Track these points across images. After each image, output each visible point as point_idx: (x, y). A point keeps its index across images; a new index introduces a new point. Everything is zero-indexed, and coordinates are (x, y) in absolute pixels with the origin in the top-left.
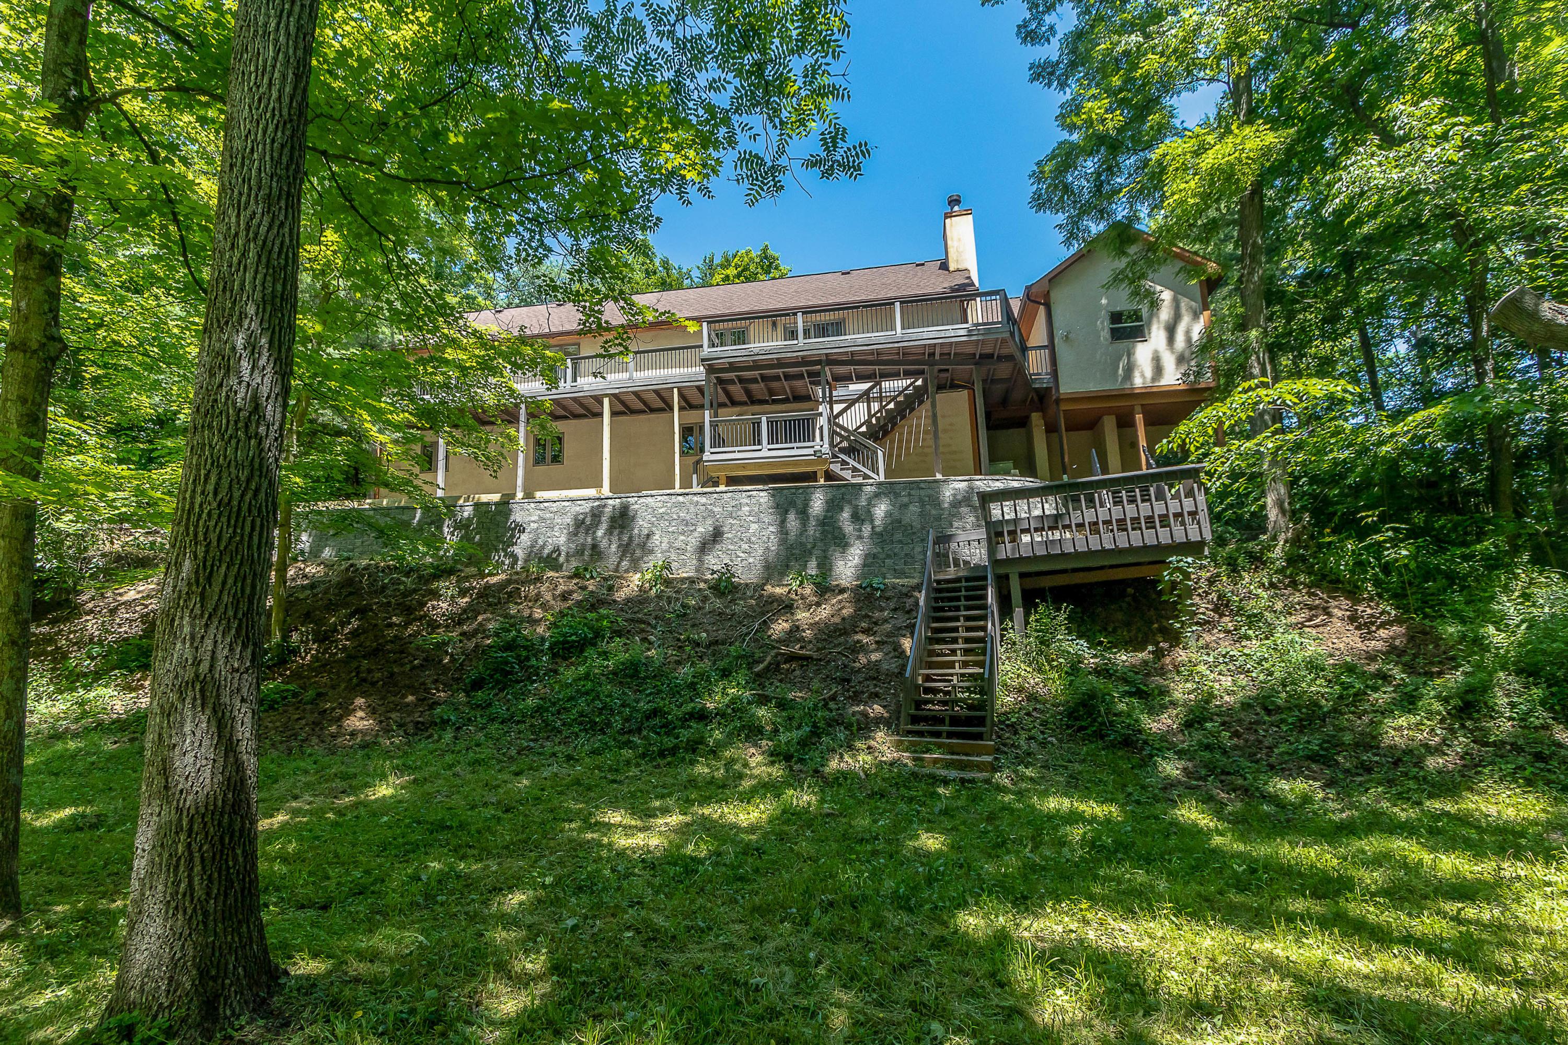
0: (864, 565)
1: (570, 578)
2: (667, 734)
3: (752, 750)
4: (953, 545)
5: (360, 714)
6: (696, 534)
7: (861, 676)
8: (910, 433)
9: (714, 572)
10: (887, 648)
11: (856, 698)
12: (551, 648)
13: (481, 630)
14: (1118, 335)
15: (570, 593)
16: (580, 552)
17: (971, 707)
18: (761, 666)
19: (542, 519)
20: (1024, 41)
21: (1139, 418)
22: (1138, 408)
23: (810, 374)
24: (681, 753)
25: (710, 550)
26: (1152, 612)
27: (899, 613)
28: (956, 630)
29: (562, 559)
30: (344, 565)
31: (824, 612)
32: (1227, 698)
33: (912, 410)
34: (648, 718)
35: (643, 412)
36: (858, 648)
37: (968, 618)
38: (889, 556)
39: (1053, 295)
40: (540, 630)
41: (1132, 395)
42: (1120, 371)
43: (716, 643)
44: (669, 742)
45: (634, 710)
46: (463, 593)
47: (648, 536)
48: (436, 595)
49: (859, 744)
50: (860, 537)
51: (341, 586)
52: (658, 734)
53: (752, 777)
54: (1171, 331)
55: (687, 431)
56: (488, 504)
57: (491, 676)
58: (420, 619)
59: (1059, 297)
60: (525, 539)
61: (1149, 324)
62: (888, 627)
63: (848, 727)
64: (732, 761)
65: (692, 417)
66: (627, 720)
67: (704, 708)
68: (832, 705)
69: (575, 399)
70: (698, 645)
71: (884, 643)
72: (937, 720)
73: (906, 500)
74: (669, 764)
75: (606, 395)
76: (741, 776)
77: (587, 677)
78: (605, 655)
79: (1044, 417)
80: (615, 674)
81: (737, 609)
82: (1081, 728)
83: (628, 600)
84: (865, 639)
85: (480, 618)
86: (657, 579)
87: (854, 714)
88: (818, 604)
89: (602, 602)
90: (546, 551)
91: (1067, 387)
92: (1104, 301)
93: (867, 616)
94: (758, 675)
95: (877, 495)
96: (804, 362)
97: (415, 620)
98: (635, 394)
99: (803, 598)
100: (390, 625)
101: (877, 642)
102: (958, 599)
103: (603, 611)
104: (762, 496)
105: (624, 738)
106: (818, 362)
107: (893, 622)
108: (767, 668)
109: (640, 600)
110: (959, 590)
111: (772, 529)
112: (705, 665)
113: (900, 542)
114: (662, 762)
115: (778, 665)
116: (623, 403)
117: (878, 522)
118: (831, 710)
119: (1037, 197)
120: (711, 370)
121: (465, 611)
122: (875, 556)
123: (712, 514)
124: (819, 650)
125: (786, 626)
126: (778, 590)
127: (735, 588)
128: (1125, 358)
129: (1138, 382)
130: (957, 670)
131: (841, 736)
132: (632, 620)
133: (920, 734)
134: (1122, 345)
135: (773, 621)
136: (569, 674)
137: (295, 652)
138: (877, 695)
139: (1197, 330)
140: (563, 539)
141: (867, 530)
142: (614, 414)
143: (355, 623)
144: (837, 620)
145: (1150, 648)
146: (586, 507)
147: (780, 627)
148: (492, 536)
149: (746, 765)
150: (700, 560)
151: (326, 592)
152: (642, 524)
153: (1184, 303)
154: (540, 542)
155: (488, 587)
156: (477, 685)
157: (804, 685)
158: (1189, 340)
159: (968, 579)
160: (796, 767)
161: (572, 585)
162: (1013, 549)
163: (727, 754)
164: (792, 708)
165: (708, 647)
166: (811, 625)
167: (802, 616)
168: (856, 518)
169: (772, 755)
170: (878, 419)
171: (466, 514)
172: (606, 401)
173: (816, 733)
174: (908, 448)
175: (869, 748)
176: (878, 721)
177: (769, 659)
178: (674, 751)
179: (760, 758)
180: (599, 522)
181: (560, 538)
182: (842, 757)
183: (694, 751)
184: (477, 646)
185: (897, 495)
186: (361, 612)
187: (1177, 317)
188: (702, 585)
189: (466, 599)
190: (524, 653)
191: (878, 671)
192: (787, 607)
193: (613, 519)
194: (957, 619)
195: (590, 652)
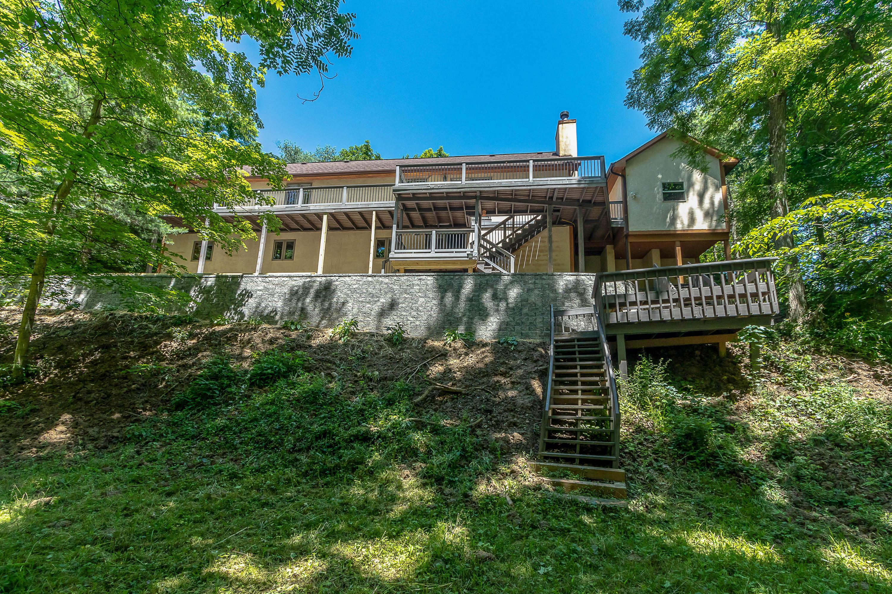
0: (500, 330)
1: (279, 329)
2: (333, 453)
3: (407, 472)
4: (565, 318)
5: (61, 428)
6: (379, 304)
7: (501, 409)
8: (530, 251)
9: (389, 329)
10: (520, 387)
11: (497, 426)
12: (250, 379)
13: (198, 365)
14: (667, 197)
15: (277, 339)
16: (291, 313)
17: (594, 436)
18: (420, 398)
19: (266, 289)
20: (622, 8)
21: (678, 249)
22: (678, 243)
23: (467, 207)
24: (341, 473)
25: (388, 315)
26: (717, 368)
27: (529, 362)
28: (575, 375)
29: (277, 317)
30: (106, 314)
31: (471, 360)
32: (799, 435)
33: (533, 236)
34: (318, 438)
35: (352, 229)
36: (497, 387)
37: (582, 367)
38: (518, 324)
39: (628, 171)
40: (245, 365)
41: (675, 235)
42: (668, 219)
43: (385, 379)
44: (331, 461)
45: (307, 430)
46: (191, 336)
47: (344, 304)
48: (170, 337)
49: (503, 468)
50: (497, 310)
51: (98, 328)
52: (324, 452)
53: (405, 500)
54: (701, 196)
55: (380, 243)
56: (227, 277)
57: (193, 399)
58: (153, 353)
59: (632, 172)
60: (252, 302)
61: (688, 191)
62: (520, 372)
63: (493, 451)
64: (388, 481)
65: (384, 233)
66: (299, 440)
67: (368, 432)
68: (479, 432)
69: (303, 215)
70: (371, 380)
71: (518, 383)
72: (567, 447)
73: (531, 286)
74: (327, 484)
75: (325, 213)
76: (393, 499)
77: (272, 403)
78: (293, 385)
79: (614, 248)
80: (298, 401)
81: (404, 355)
82: (691, 458)
83: (321, 347)
84: (503, 380)
85: (200, 355)
86: (346, 332)
87: (497, 440)
88: (467, 354)
89: (300, 347)
90: (267, 311)
91: (633, 228)
92: (660, 176)
93: (504, 363)
94: (417, 405)
95: (512, 282)
96: (465, 196)
97: (147, 354)
98: (346, 214)
99: (455, 349)
100: (126, 358)
101: (513, 383)
102: (574, 353)
103: (299, 353)
104: (430, 280)
105: (291, 457)
106: (475, 197)
107: (524, 368)
108: (425, 400)
109: (331, 346)
110: (574, 346)
111: (434, 302)
112: (373, 395)
113: (527, 314)
114: (321, 481)
115: (433, 397)
116: (338, 221)
117: (511, 300)
118: (477, 437)
119: (630, 97)
120: (400, 197)
121: (189, 349)
122: (507, 324)
123: (392, 290)
124: (467, 386)
125: (441, 368)
126: (436, 344)
127: (405, 341)
128: (671, 211)
129: (679, 226)
130: (580, 406)
131: (486, 459)
132: (321, 360)
133: (556, 459)
134: (670, 203)
135: (431, 365)
136: (259, 399)
137: (34, 375)
138: (515, 424)
139: (718, 197)
140: (280, 304)
141: (503, 305)
142: (330, 229)
143: (97, 355)
144: (481, 365)
145: (725, 394)
146: (301, 282)
147: (437, 369)
148: (227, 298)
149: (399, 487)
150: (379, 321)
151: (84, 332)
152: (339, 296)
153: (710, 180)
154: (263, 305)
155: (214, 333)
156: (180, 406)
157: (455, 414)
158: (712, 203)
159: (579, 340)
160: (447, 491)
161: (278, 334)
162: (622, 316)
163: (384, 475)
164: (444, 433)
165: (379, 382)
166: (460, 369)
167: (454, 362)
168: (495, 297)
169: (424, 477)
170: (510, 239)
171: (209, 283)
172: (325, 217)
173: (466, 457)
174: (528, 261)
175: (513, 472)
176: (519, 448)
177: (426, 392)
178: (333, 471)
179: (412, 481)
180: (308, 292)
181: (277, 303)
182: (489, 479)
183: (354, 470)
184: (190, 376)
185: (525, 283)
186: (106, 347)
187: (705, 189)
188: (379, 338)
189: (194, 341)
190: (226, 382)
191: (514, 405)
192: (443, 355)
193: (319, 291)
194: (575, 367)
195: (281, 383)
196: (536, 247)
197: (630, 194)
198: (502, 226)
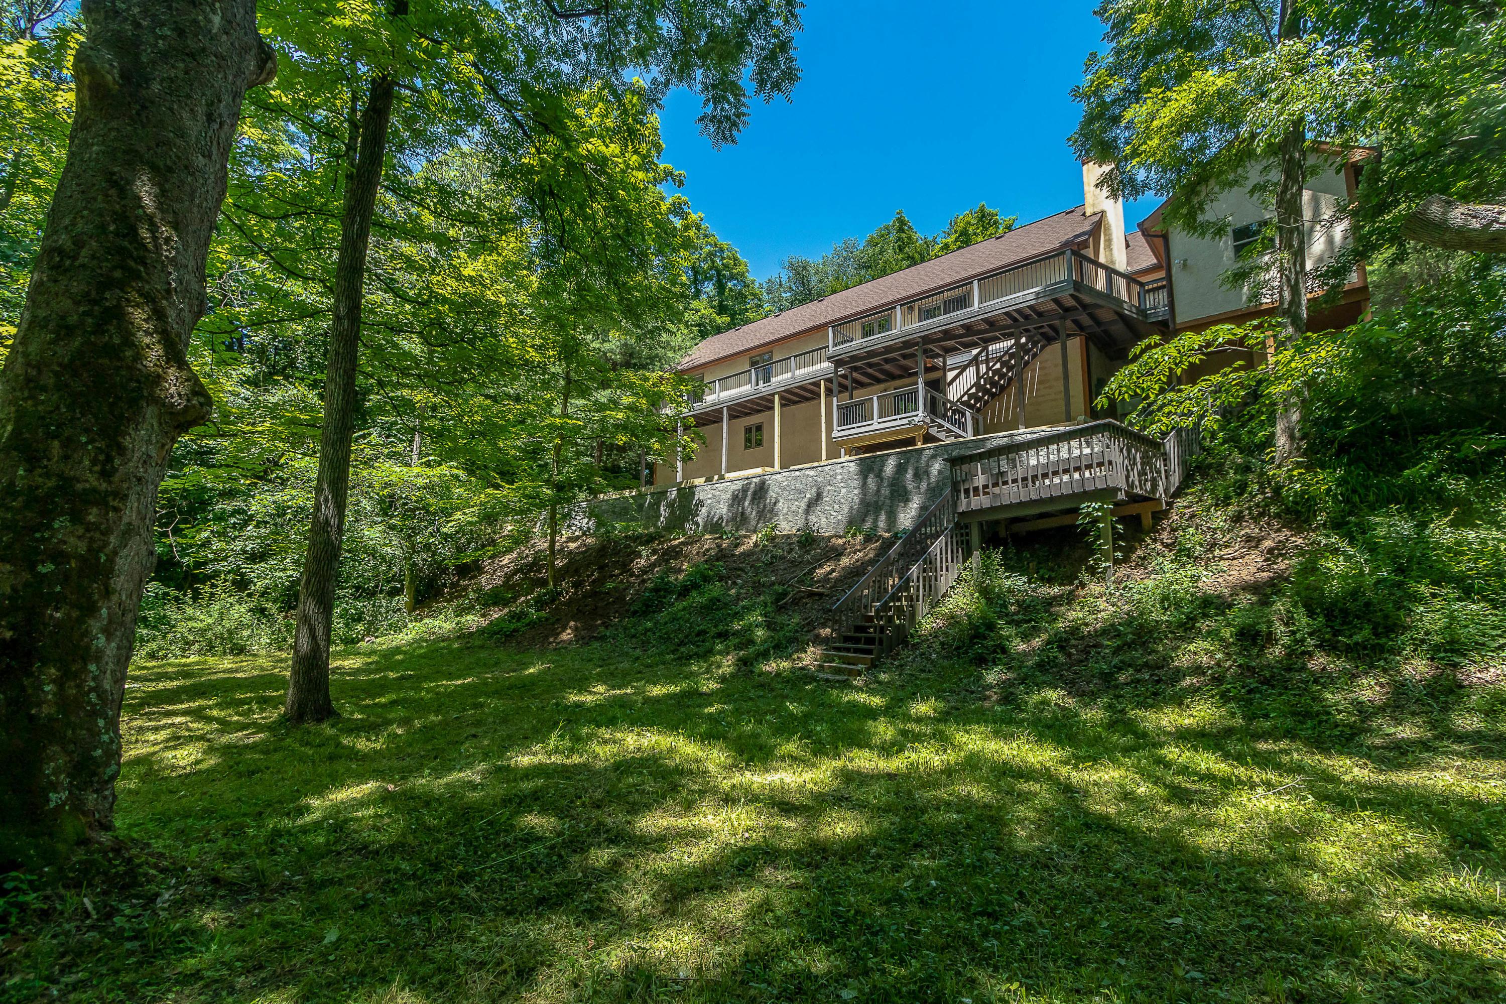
1: (716, 539)
3: (731, 657)
5: (569, 631)
6: (805, 500)
12: (680, 590)
14: (1241, 251)
16: (734, 519)
18: (784, 601)
19: (714, 496)
25: (813, 511)
29: (724, 524)
40: (680, 577)
42: (1245, 289)
46: (655, 552)
47: (775, 503)
48: (640, 555)
49: (795, 656)
50: (918, 493)
51: (599, 550)
56: (685, 488)
58: (628, 571)
60: (704, 511)
67: (729, 630)
68: (805, 629)
69: (758, 399)
70: (763, 586)
75: (779, 392)
77: (685, 609)
78: (703, 594)
80: (702, 607)
81: (806, 557)
85: (655, 570)
86: (764, 537)
90: (715, 519)
91: (1184, 316)
94: (782, 607)
97: (625, 572)
98: (798, 388)
99: (852, 547)
104: (852, 466)
109: (749, 554)
111: (855, 492)
115: (801, 599)
116: (785, 398)
117: (932, 480)
120: (839, 363)
121: (650, 565)
123: (816, 483)
124: (831, 588)
125: (828, 569)
126: (839, 542)
127: (815, 541)
133: (839, 649)
135: (820, 566)
136: (679, 607)
140: (725, 510)
142: (782, 406)
146: (739, 485)
147: (824, 570)
148: (686, 509)
150: (806, 520)
151: (590, 555)
152: (772, 495)
153: (1325, 200)
154: (712, 513)
156: (634, 614)
157: (805, 614)
161: (714, 544)
162: (967, 504)
163: (713, 659)
165: (769, 587)
166: (842, 569)
169: (738, 660)
170: (986, 379)
171: (673, 496)
172: (777, 396)
173: (780, 647)
175: (798, 658)
177: (791, 595)
179: (731, 662)
180: (747, 495)
181: (723, 509)
188: (794, 540)
189: (656, 557)
192: (838, 554)
193: (755, 493)
196: (1033, 378)
197: (1176, 262)
198: (975, 361)
